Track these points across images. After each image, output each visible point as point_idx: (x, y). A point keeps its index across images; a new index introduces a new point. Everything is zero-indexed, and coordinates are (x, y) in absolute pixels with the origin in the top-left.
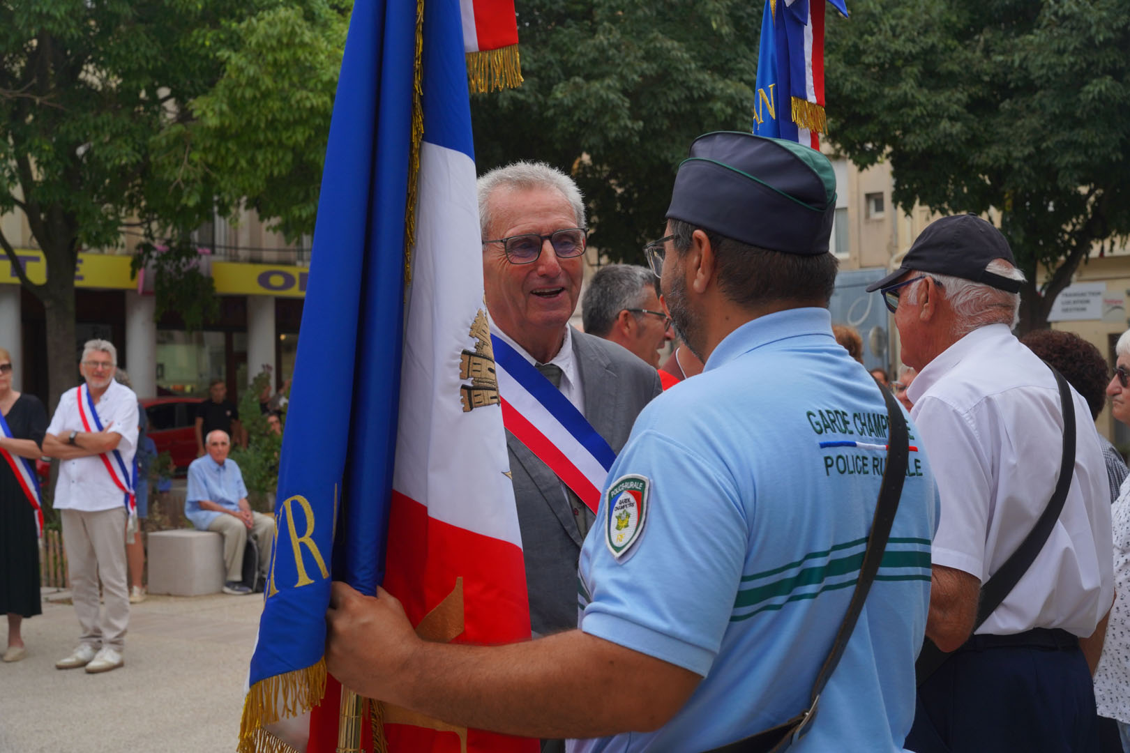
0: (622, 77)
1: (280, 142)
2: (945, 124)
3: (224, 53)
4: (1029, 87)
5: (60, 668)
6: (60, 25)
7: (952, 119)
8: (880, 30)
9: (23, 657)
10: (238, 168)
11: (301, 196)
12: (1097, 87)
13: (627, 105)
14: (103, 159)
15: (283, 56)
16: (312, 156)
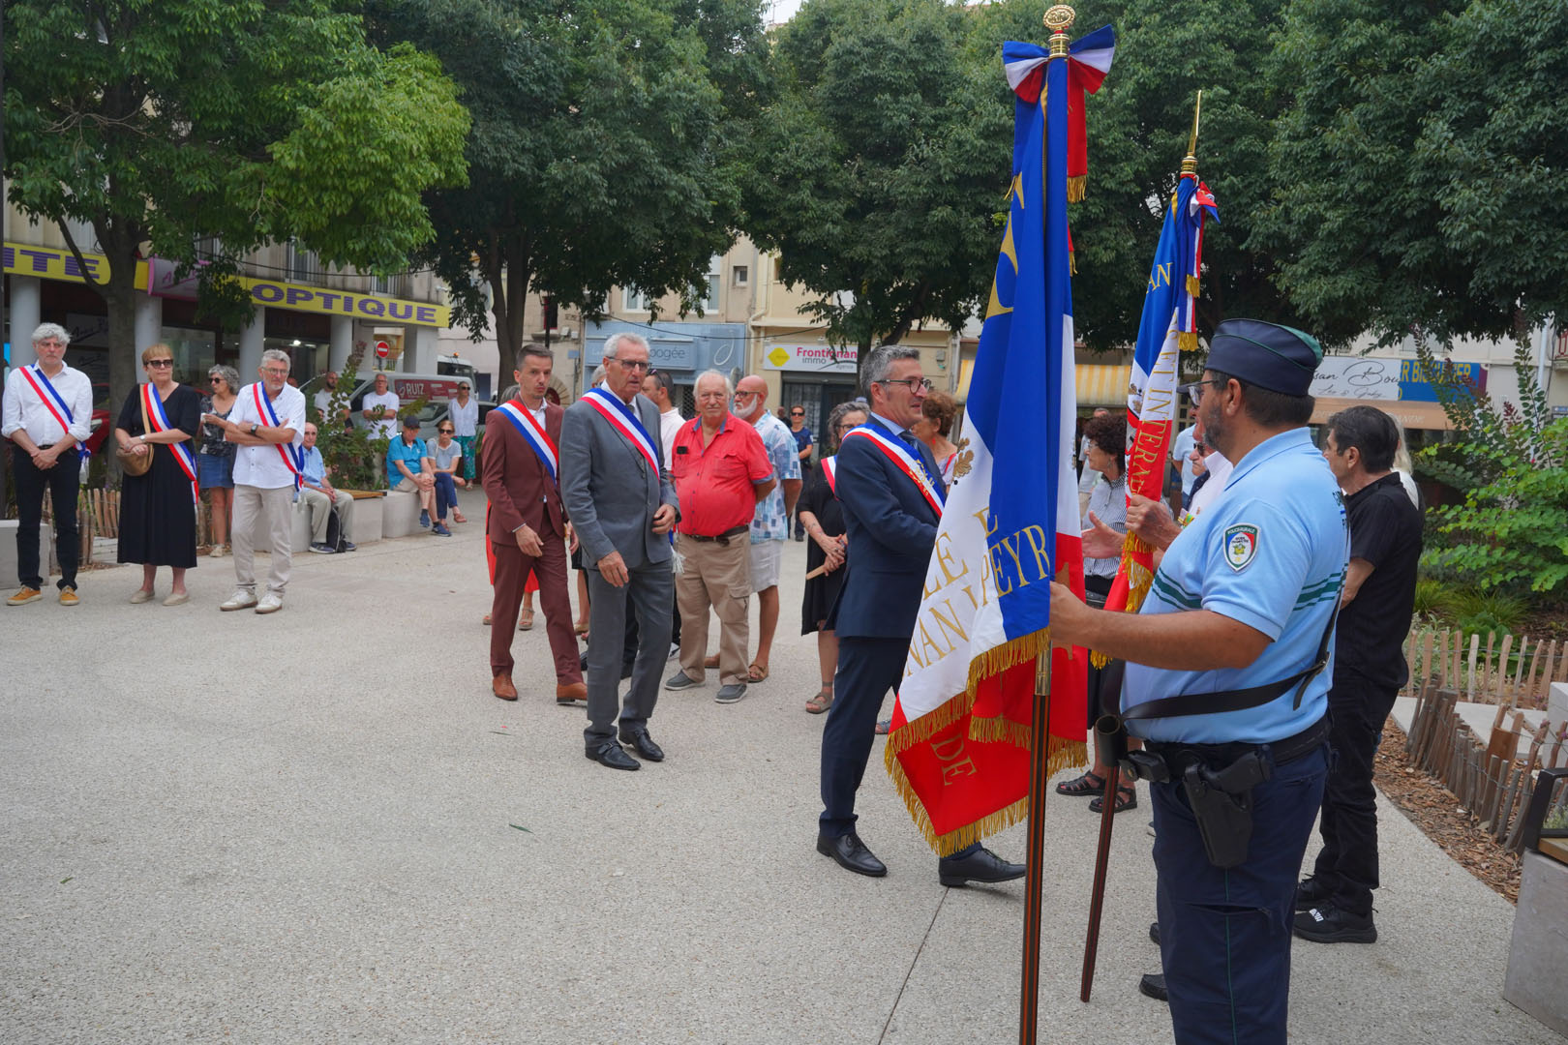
0: (602, 163)
1: (345, 188)
2: (829, 226)
3: (303, 108)
4: (889, 205)
5: (223, 610)
6: (160, 67)
7: (834, 223)
8: (788, 150)
9: (185, 600)
10: (307, 205)
11: (354, 233)
12: (941, 213)
13: (606, 185)
14: (184, 184)
15: (355, 117)
16: (369, 202)
